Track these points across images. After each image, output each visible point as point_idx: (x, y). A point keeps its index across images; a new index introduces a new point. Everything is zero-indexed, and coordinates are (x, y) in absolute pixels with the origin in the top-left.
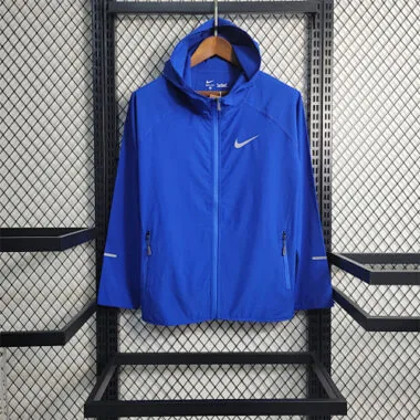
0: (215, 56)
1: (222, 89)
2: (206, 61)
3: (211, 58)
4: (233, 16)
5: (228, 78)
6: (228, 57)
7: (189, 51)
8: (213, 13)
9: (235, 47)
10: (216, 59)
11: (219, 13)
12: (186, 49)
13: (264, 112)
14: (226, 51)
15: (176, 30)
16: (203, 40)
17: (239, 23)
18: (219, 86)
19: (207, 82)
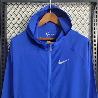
0: (50, 22)
1: (53, 37)
2: (46, 24)
3: (48, 22)
4: (58, 4)
6: (56, 22)
7: (38, 19)
8: (49, 2)
9: (59, 18)
10: (50, 23)
11: (52, 2)
13: (72, 48)
14: (55, 19)
15: (33, 10)
16: (44, 14)
17: (61, 7)
18: (52, 35)
19: (46, 33)
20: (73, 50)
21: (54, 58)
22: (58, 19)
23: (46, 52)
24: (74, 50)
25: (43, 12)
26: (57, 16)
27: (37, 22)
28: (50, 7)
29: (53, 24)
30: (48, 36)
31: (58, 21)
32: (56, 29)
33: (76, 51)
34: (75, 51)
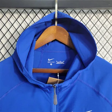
0: (56, 40)
2: (48, 44)
3: (52, 41)
4: (69, 11)
5: (65, 57)
6: (66, 41)
7: (35, 36)
8: (54, 8)
10: (56, 42)
11: (58, 8)
12: (34, 34)
13: (96, 90)
14: (64, 37)
15: (28, 20)
16: (46, 28)
17: (74, 16)
18: (58, 63)
19: (49, 60)
20: (98, 93)
21: (62, 107)
22: (69, 36)
23: (48, 94)
24: (100, 93)
25: (44, 23)
26: (68, 31)
27: (33, 40)
28: (56, 16)
29: (61, 44)
30: (51, 64)
31: (70, 40)
32: (67, 53)
33: (104, 96)
34: (100, 95)
